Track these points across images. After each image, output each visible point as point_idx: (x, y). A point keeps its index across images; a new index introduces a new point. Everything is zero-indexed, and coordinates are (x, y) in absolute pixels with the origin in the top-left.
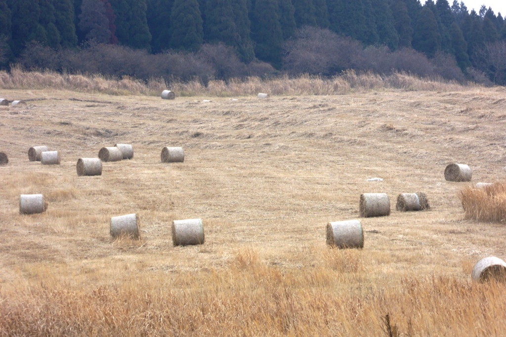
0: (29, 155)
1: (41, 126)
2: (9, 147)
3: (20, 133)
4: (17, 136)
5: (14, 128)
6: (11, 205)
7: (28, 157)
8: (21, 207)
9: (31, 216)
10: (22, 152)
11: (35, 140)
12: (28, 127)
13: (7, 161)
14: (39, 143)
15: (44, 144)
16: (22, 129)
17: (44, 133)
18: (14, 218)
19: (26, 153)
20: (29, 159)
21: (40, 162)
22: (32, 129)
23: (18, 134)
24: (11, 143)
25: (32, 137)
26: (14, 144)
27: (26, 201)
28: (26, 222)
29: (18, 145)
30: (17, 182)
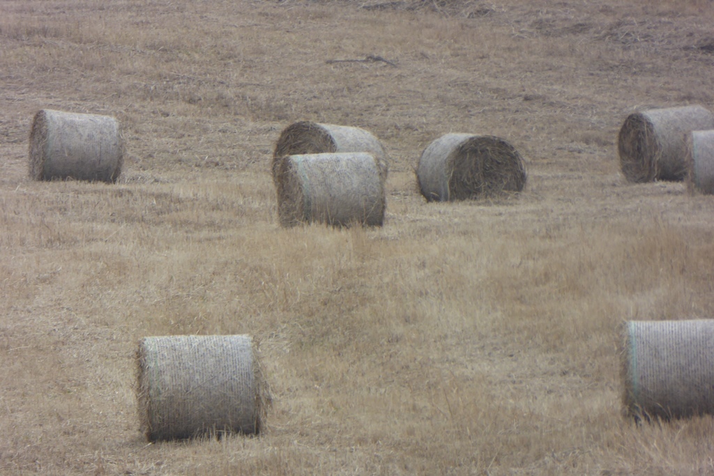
0: (622, 151)
1: (674, 14)
2: (519, 116)
3: (572, 51)
4: (555, 61)
5: (540, 25)
6: (571, 377)
7: (616, 163)
8: (628, 384)
9: (683, 425)
10: (587, 141)
11: (643, 82)
12: (609, 20)
13: (519, 182)
14: (664, 98)
15: (689, 98)
16: (580, 28)
17: (686, 48)
18: (597, 438)
19: (602, 143)
20: (625, 169)
21: (679, 186)
22: (626, 29)
23: (561, 55)
24: (527, 99)
25: (627, 66)
26: (544, 101)
27: (656, 353)
28: (657, 457)
29: (563, 106)
30: (593, 268)
